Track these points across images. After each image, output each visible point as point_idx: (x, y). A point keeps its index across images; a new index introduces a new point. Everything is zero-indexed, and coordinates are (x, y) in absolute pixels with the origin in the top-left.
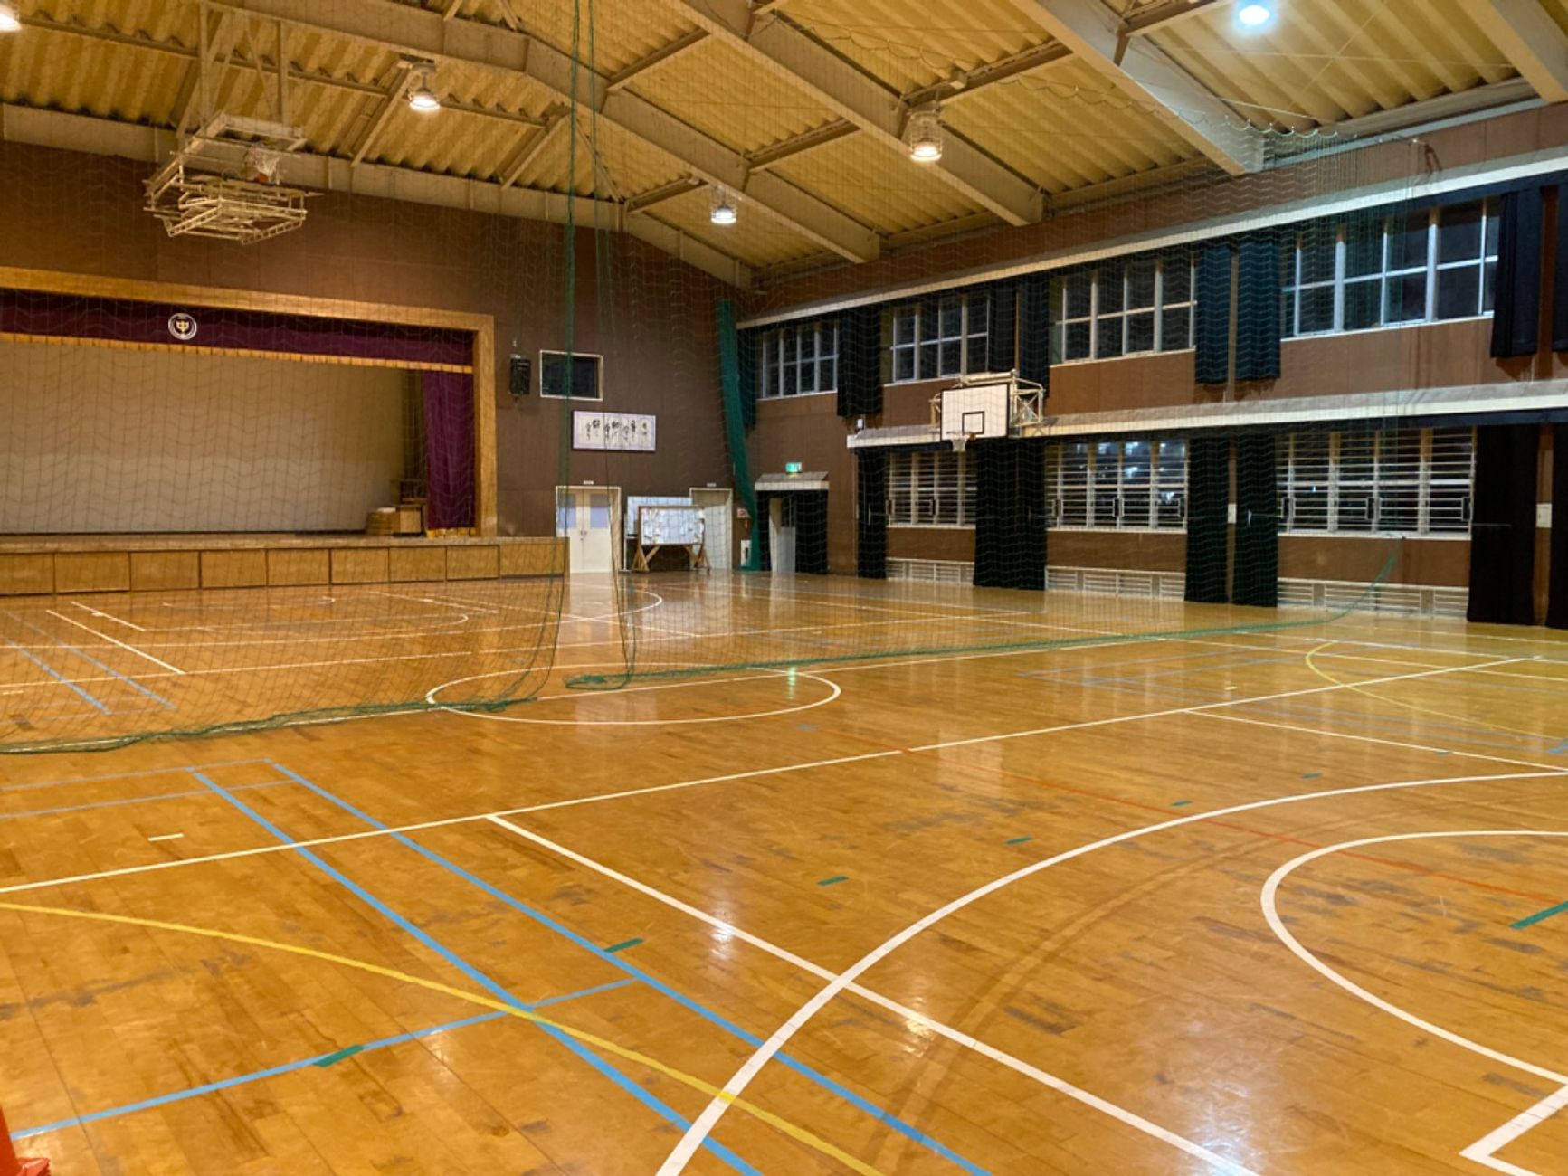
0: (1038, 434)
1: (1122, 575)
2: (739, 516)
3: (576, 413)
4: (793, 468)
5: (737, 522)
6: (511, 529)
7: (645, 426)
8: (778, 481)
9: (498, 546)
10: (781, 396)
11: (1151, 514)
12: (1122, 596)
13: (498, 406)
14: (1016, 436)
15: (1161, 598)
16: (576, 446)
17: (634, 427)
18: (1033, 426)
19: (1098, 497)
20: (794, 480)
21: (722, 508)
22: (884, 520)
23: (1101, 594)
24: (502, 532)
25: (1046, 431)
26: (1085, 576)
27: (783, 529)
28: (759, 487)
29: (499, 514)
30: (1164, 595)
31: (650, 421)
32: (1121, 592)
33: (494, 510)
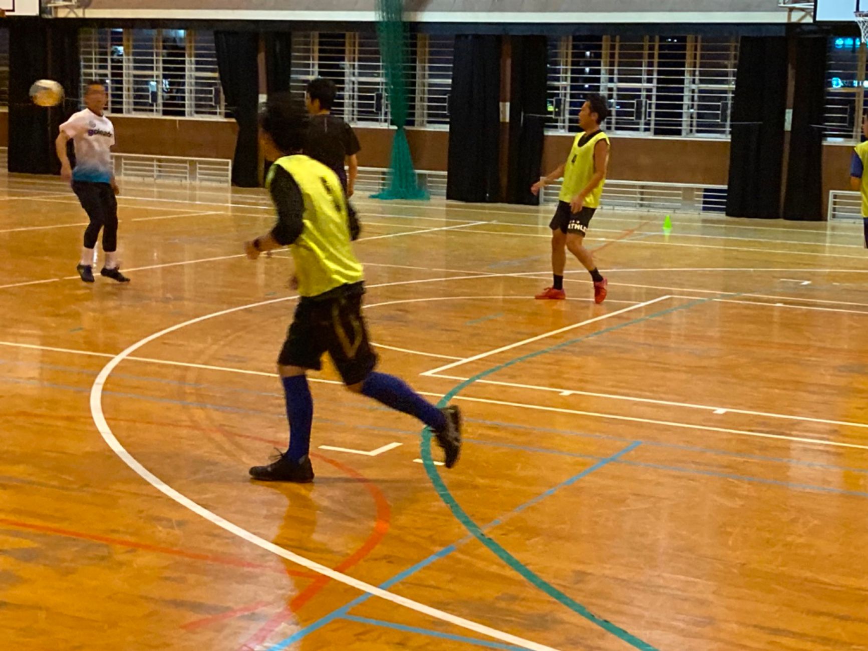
0: (72, 16)
1: (159, 160)
11: (187, 102)
12: (159, 181)
14: (50, 17)
15: (197, 183)
18: (67, 7)
19: (136, 82)
23: (140, 179)
25: (80, 13)
26: (123, 161)
30: (201, 180)
32: (159, 177)
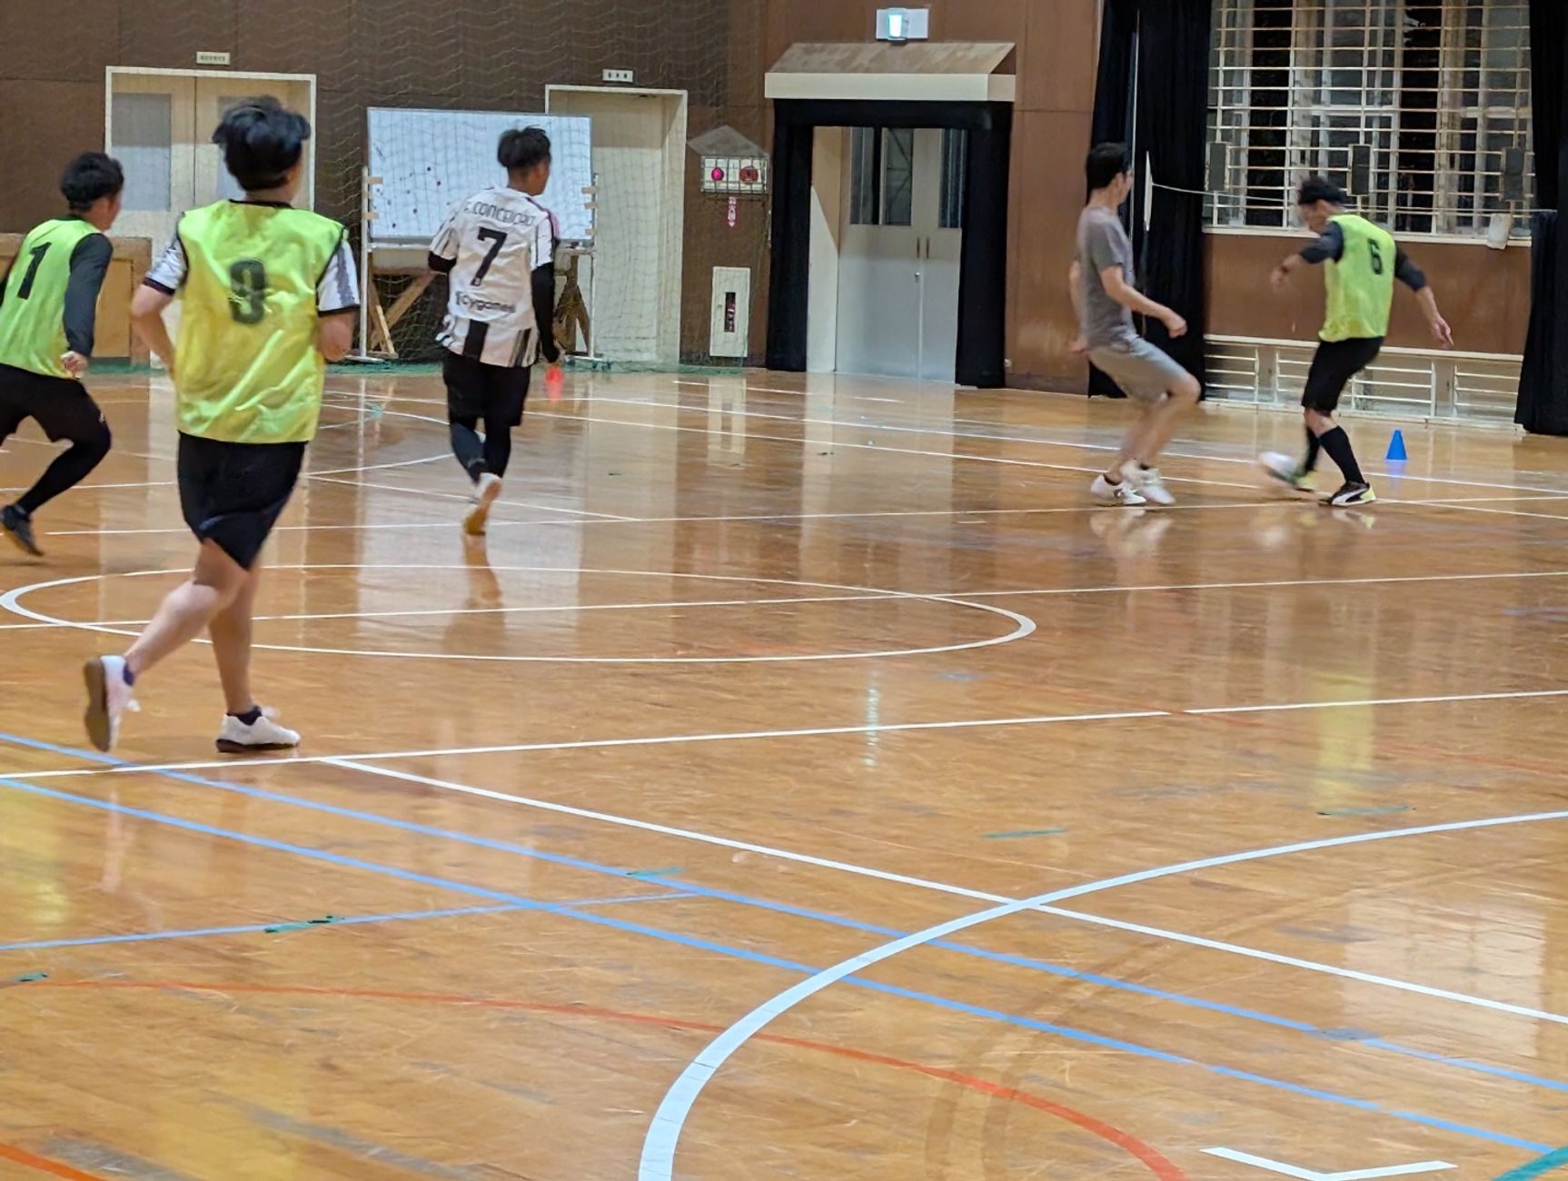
2: (708, 184)
5: (700, 205)
8: (844, 67)
21: (658, 153)
22: (1195, 212)
27: (856, 232)
28: (782, 85)
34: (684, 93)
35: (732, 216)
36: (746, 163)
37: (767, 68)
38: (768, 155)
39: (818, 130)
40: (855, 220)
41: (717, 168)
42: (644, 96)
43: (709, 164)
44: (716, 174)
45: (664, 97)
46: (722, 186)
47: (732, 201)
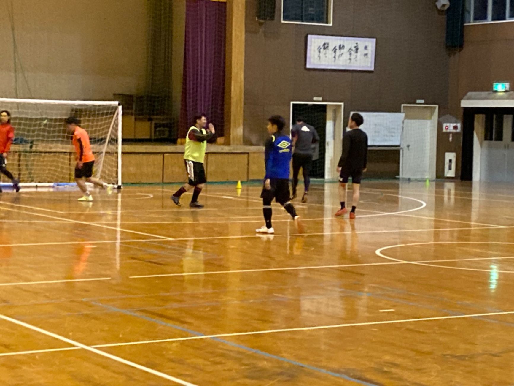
2: (444, 130)
3: (309, 36)
4: (500, 87)
5: (442, 137)
6: (254, 138)
7: (366, 48)
8: (484, 99)
9: (248, 153)
10: (489, 21)
13: (246, 31)
16: (308, 66)
17: (357, 49)
20: (501, 98)
21: (429, 122)
24: (247, 142)
27: (486, 142)
28: (465, 104)
29: (244, 125)
31: (371, 43)
33: (241, 121)
34: (437, 106)
35: (451, 139)
36: (455, 124)
37: (462, 99)
38: (461, 122)
39: (476, 116)
40: (486, 139)
41: (447, 126)
42: (426, 107)
43: (445, 125)
44: (447, 128)
45: (431, 107)
46: (448, 131)
47: (451, 135)
